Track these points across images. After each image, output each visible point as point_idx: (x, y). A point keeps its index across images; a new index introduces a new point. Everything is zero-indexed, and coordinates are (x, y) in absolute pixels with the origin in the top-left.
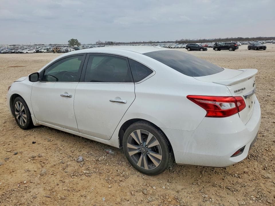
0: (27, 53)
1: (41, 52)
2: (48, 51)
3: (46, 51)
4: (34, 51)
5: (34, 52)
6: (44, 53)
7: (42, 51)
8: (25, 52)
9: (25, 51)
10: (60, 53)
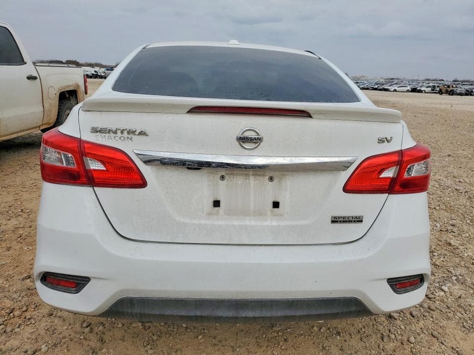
0: (395, 90)
1: (420, 91)
2: (433, 90)
3: (430, 89)
4: (409, 88)
5: (408, 91)
6: (425, 93)
7: (423, 89)
8: (393, 90)
9: (392, 88)
10: (452, 95)
